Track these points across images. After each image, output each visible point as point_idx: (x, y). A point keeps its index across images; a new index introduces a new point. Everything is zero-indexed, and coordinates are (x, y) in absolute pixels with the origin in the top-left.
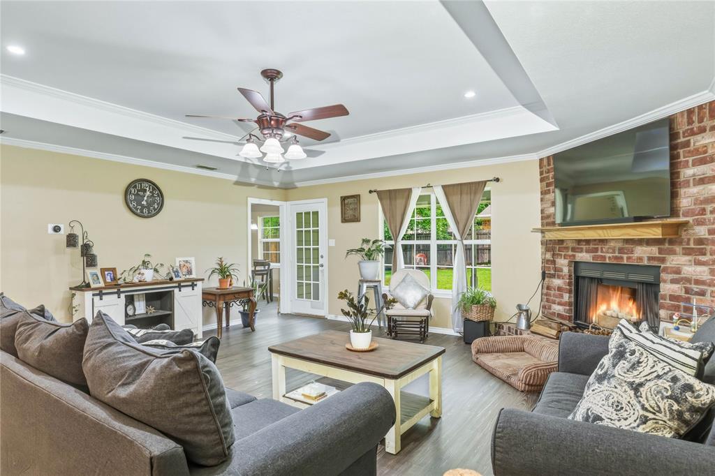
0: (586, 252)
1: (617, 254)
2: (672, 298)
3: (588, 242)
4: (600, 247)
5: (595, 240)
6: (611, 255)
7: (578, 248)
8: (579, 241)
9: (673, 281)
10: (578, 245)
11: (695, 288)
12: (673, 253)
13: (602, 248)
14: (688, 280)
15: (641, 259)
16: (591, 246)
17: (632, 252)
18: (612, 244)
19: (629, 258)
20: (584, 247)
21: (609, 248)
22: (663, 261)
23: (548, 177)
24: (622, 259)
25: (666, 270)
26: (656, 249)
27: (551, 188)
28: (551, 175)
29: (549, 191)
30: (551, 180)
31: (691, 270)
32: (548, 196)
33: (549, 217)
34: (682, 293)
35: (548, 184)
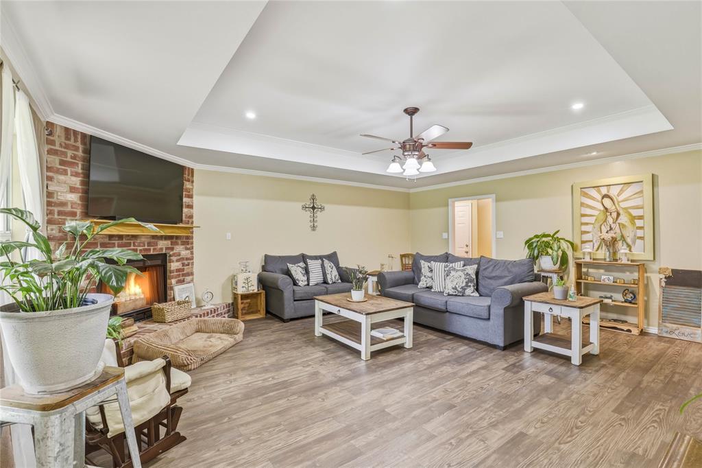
0: (118, 247)
1: (146, 247)
2: (178, 270)
3: (120, 237)
4: (132, 242)
5: (128, 235)
6: (140, 248)
7: (109, 243)
8: (111, 237)
9: (177, 261)
10: (109, 240)
11: (186, 262)
12: (177, 244)
13: (134, 243)
14: (183, 259)
15: (162, 249)
16: (124, 241)
17: (157, 245)
18: (143, 239)
19: (154, 249)
20: (116, 242)
21: (140, 243)
22: (172, 249)
23: (65, 154)
24: (150, 250)
25: (174, 255)
26: (169, 242)
27: (69, 170)
28: (70, 153)
29: (65, 173)
30: (69, 159)
31: (184, 253)
32: (62, 177)
33: (63, 204)
34: (181, 267)
35: (62, 163)
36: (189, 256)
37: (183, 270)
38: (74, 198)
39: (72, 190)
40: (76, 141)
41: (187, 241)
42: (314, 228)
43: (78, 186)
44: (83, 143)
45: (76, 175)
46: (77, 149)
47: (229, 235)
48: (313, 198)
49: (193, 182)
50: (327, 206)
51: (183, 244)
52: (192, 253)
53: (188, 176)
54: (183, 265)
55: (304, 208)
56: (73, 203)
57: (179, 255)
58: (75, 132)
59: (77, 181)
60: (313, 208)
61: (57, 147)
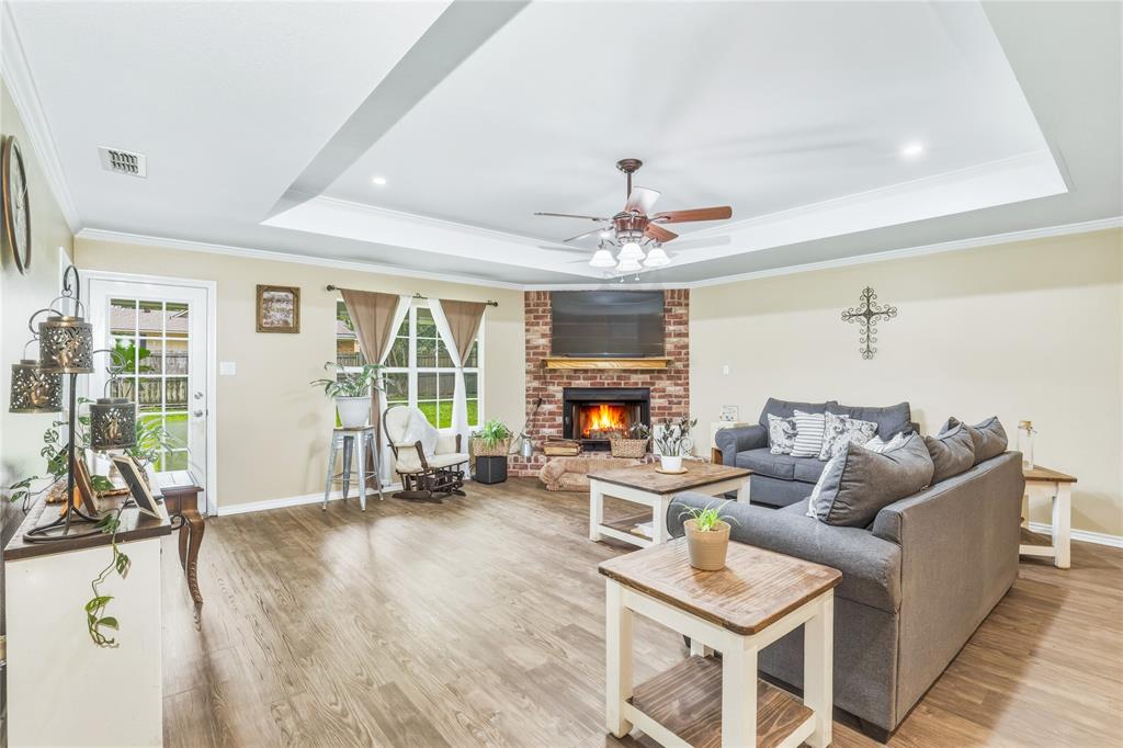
0: (584, 379)
1: (615, 381)
2: (662, 408)
3: (586, 371)
4: (598, 375)
6: (609, 381)
7: (574, 376)
8: (576, 371)
9: (660, 397)
10: (575, 373)
11: (675, 400)
12: (661, 379)
13: (600, 376)
14: (670, 396)
15: (635, 383)
17: (629, 379)
19: (626, 383)
20: (582, 375)
21: (607, 376)
22: (653, 384)
23: (537, 311)
24: (620, 384)
25: (655, 390)
26: (648, 376)
27: (541, 321)
28: (541, 309)
29: (538, 324)
30: (541, 314)
31: (671, 389)
32: (536, 328)
33: (537, 347)
34: (667, 404)
35: (536, 318)
36: (682, 393)
37: (670, 408)
38: (544, 342)
39: (543, 336)
40: (545, 299)
41: (680, 376)
42: (868, 353)
43: (548, 332)
44: (551, 298)
45: (546, 324)
46: (546, 305)
47: (726, 370)
48: (868, 294)
49: (687, 305)
50: (901, 307)
51: (670, 378)
52: (687, 390)
53: (679, 298)
54: (670, 402)
55: (848, 316)
56: (544, 346)
57: (664, 391)
58: (545, 293)
59: (547, 329)
60: (869, 314)
61: (532, 307)
